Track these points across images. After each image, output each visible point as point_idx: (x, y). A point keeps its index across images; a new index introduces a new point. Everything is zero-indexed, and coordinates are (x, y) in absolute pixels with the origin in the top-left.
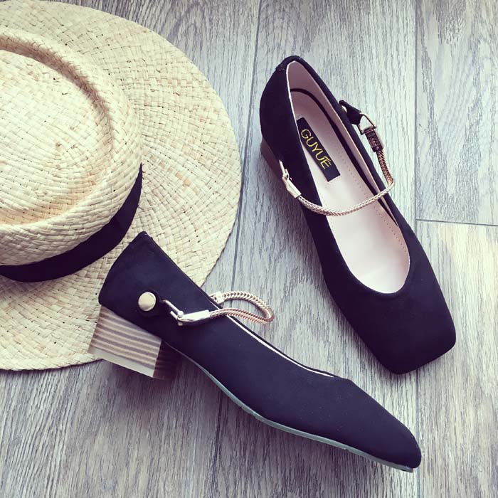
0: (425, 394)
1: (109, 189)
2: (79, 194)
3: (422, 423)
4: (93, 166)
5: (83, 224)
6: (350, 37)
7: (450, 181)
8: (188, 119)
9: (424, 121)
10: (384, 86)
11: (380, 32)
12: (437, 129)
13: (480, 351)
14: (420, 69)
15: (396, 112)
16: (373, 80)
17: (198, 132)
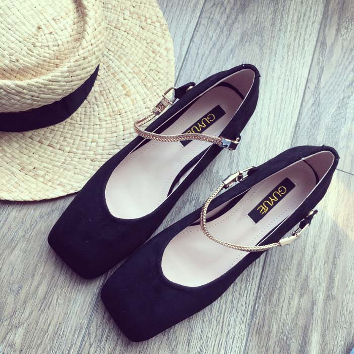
0: (267, 278)
1: (68, 74)
2: (43, 71)
3: (260, 298)
4: (62, 53)
5: (39, 94)
6: (275, 12)
7: (320, 132)
8: (144, 48)
9: (312, 86)
10: (290, 53)
11: (296, 15)
12: (320, 94)
13: (313, 256)
14: (318, 49)
15: (295, 74)
16: (283, 47)
17: (148, 59)
